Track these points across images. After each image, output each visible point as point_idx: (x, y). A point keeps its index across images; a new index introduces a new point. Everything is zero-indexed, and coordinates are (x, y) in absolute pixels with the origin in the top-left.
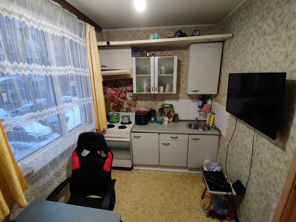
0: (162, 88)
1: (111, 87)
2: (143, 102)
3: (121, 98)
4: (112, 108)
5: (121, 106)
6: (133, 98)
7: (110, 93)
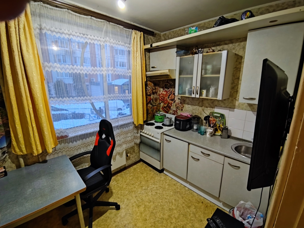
0: (204, 92)
1: (163, 88)
2: (190, 106)
3: (170, 100)
4: (162, 108)
5: (170, 108)
6: (181, 101)
7: (162, 94)
